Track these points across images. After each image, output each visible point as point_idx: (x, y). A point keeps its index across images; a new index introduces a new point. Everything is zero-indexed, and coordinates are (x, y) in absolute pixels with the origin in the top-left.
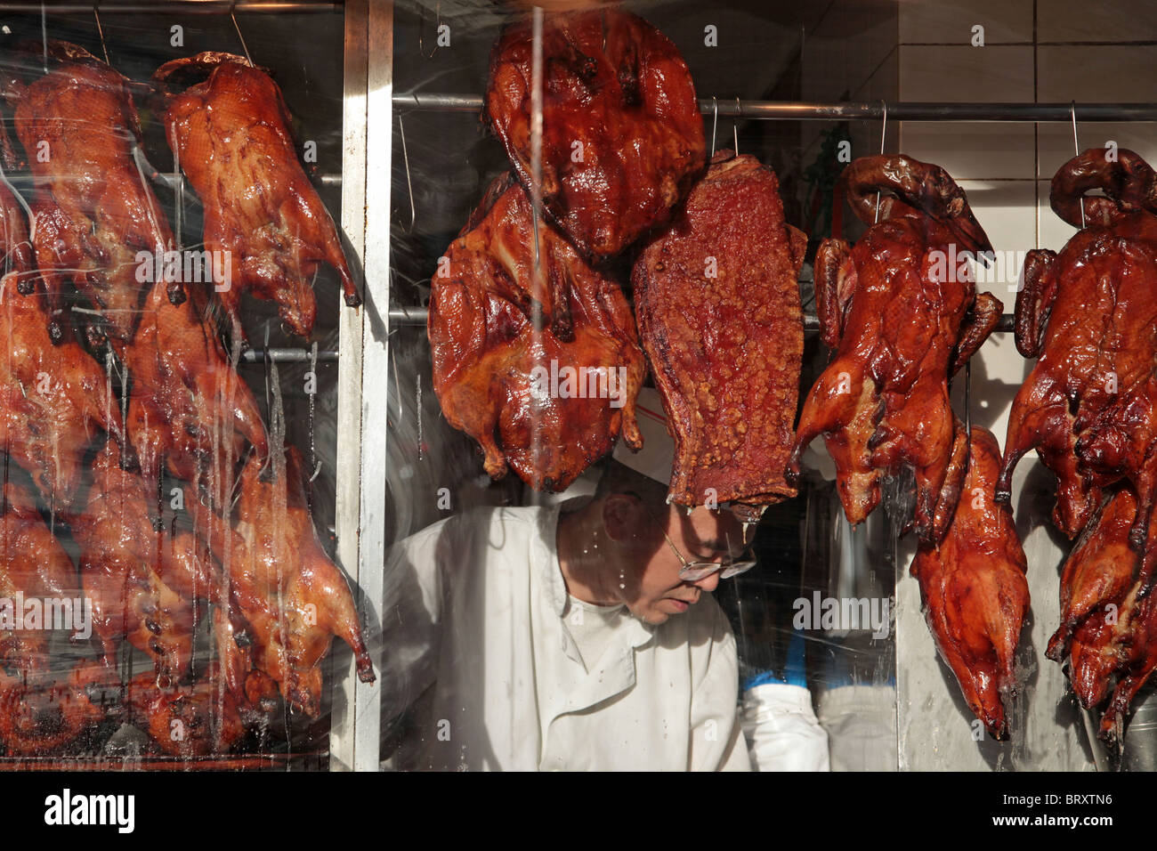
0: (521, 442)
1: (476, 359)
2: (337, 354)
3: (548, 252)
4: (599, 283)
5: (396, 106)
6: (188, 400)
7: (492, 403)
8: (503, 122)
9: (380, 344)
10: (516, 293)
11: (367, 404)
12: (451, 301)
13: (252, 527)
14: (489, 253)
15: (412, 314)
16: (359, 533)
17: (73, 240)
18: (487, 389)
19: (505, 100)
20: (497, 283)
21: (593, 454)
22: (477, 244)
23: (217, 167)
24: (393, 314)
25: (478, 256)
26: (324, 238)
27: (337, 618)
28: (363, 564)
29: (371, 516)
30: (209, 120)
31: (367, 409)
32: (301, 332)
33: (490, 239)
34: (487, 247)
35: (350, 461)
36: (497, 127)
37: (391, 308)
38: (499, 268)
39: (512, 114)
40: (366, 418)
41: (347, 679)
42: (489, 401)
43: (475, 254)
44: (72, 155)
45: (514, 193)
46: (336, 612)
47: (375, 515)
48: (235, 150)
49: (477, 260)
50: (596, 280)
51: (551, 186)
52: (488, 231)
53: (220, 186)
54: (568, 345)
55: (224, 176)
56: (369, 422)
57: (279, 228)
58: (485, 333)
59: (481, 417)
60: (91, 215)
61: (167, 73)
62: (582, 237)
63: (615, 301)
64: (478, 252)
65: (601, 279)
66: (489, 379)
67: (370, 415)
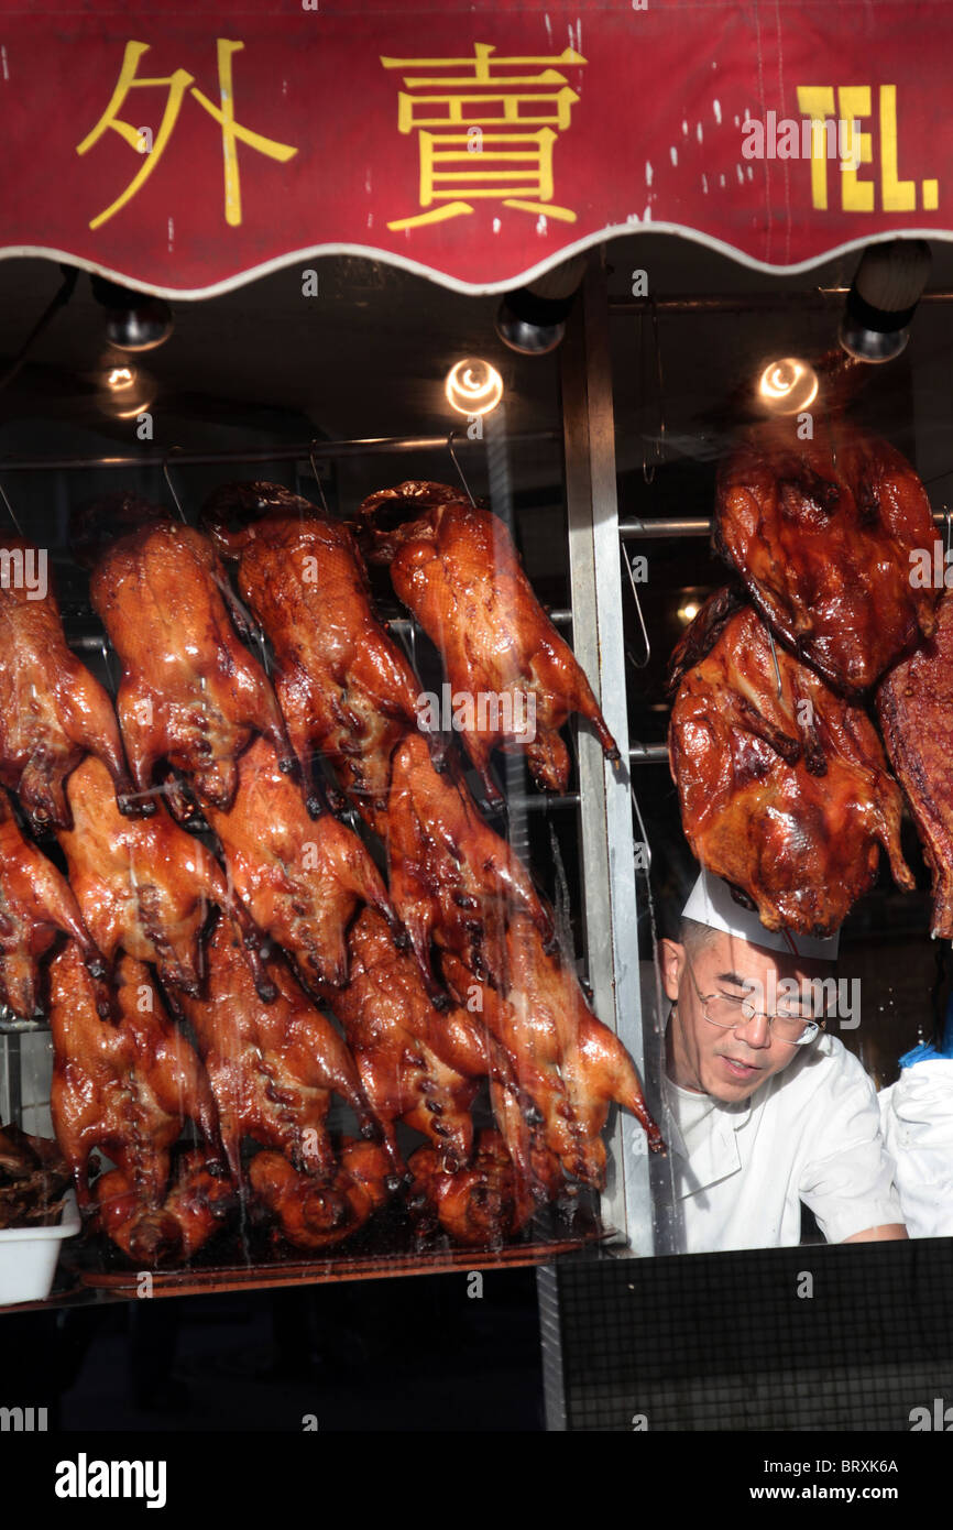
0: (781, 885)
1: (727, 799)
2: (578, 798)
3: (792, 682)
4: (844, 711)
5: (621, 534)
6: (453, 869)
7: (754, 848)
8: (739, 548)
9: (622, 786)
10: (767, 730)
11: (613, 851)
12: (697, 740)
13: (524, 996)
14: (729, 685)
15: (652, 751)
16: (614, 985)
17: (324, 708)
18: (745, 833)
19: (738, 526)
20: (745, 719)
21: (856, 892)
22: (714, 675)
23: (462, 622)
24: (633, 752)
25: (720, 689)
26: (579, 691)
27: (619, 1086)
28: (620, 1018)
29: (626, 967)
30: (446, 571)
31: (613, 856)
32: (557, 787)
33: (727, 669)
34: (725, 678)
35: (601, 911)
36: (734, 556)
37: (632, 746)
38: (744, 702)
39: (749, 542)
40: (613, 864)
41: (613, 1139)
42: (752, 847)
43: (715, 687)
44: (318, 620)
45: (747, 619)
46: (618, 1080)
47: (629, 966)
48: (480, 603)
49: (719, 694)
50: (842, 708)
51: (807, 623)
52: (723, 662)
53: (468, 642)
54: (819, 780)
55: (470, 631)
56: (616, 870)
57: (530, 681)
58: (732, 772)
59: (746, 865)
60: (343, 684)
61: (373, 508)
62: (831, 667)
63: (861, 726)
64: (718, 685)
65: (847, 706)
66: (745, 821)
67: (617, 861)
